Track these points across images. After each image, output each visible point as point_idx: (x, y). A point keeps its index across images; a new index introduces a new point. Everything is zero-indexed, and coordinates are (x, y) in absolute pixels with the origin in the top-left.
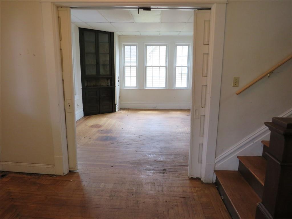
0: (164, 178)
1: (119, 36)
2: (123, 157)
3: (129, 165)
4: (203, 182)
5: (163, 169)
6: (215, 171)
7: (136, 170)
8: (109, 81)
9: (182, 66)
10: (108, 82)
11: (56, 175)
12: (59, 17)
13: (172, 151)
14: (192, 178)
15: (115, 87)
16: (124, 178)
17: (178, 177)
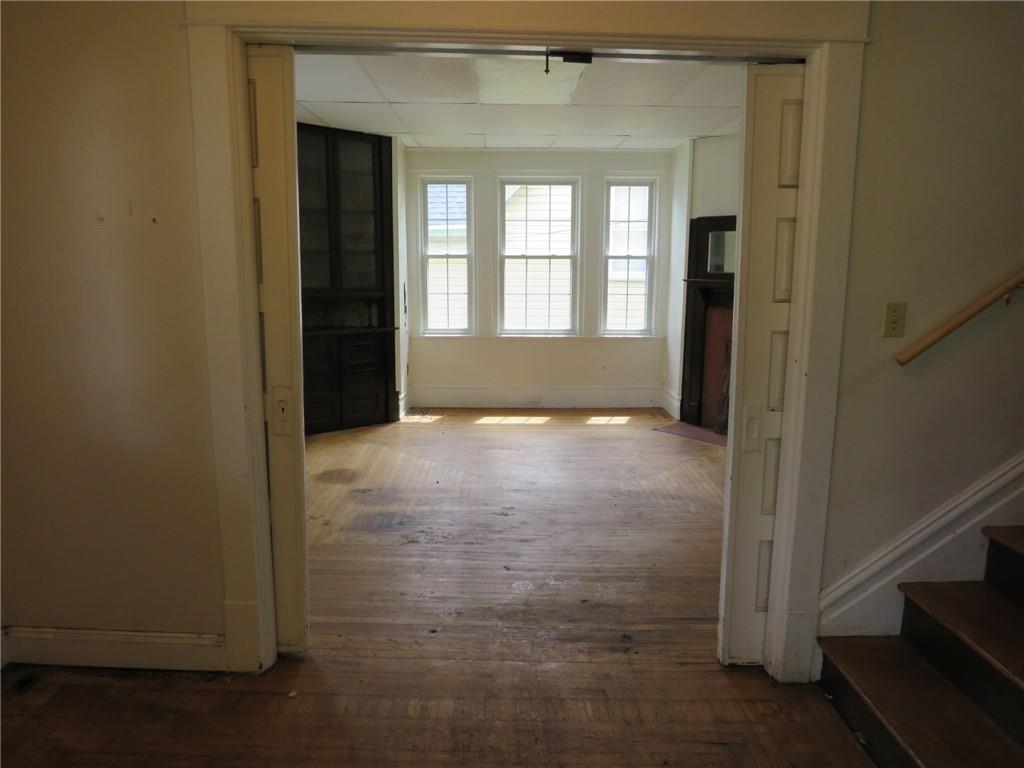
0: (633, 671)
1: (408, 152)
2: (463, 593)
3: (494, 623)
4: (776, 681)
5: (619, 633)
6: (820, 639)
7: (524, 641)
8: (374, 311)
9: (629, 257)
10: (370, 315)
11: (232, 673)
12: (250, 83)
13: (637, 565)
14: (732, 666)
15: (396, 332)
16: (489, 676)
17: (683, 664)
